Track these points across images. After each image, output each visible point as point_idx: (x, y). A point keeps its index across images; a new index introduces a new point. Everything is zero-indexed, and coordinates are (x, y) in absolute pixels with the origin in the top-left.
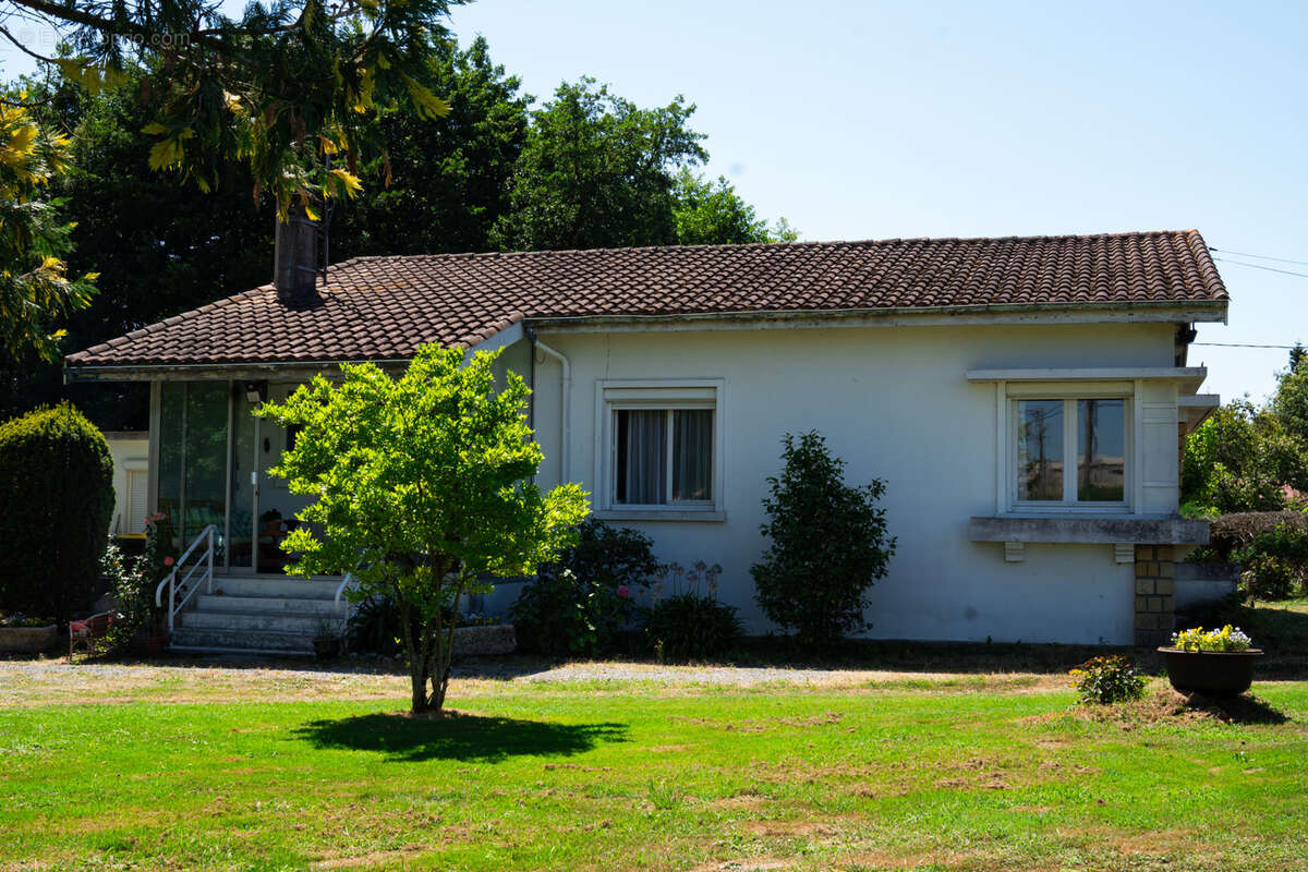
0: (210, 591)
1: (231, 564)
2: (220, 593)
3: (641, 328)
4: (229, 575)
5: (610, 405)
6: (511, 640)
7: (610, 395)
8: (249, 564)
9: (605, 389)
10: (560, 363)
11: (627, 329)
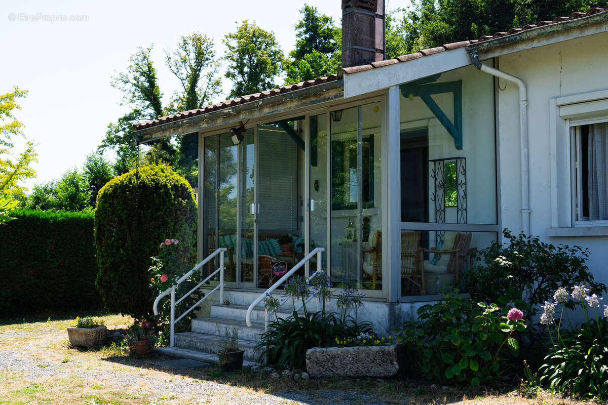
0: (221, 302)
1: (242, 280)
2: (227, 304)
3: (576, 34)
4: (238, 289)
5: (568, 122)
6: (392, 364)
7: (565, 112)
8: (251, 280)
9: (559, 106)
10: (516, 87)
11: (562, 38)
